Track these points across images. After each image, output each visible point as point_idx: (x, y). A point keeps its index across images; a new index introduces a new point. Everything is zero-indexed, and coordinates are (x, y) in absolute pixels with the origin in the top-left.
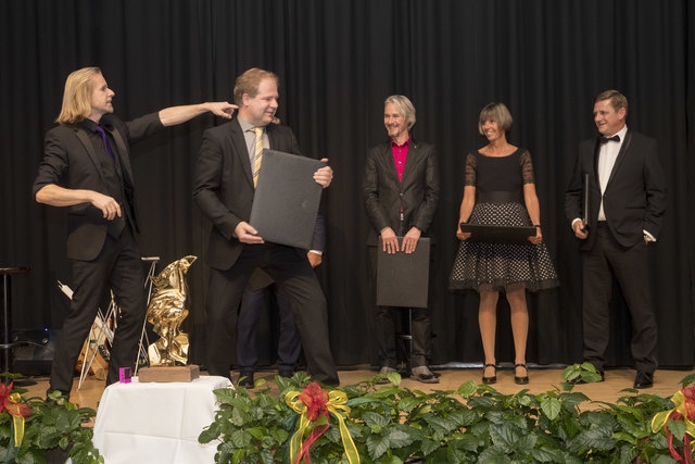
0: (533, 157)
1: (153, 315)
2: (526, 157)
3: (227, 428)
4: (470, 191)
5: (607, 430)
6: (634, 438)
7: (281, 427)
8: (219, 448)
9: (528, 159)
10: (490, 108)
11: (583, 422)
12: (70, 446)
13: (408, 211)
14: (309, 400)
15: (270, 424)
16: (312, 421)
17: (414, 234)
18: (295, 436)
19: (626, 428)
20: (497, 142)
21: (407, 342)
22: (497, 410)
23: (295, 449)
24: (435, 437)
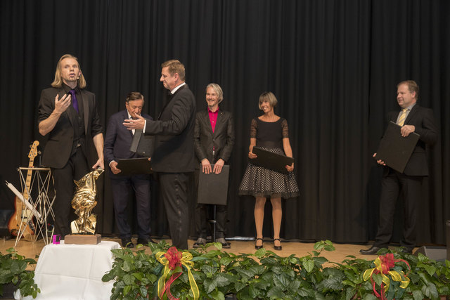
0: (288, 123)
1: (75, 203)
2: (285, 123)
3: (121, 273)
4: (253, 140)
5: (339, 279)
6: (354, 284)
7: (152, 273)
8: (115, 285)
9: (286, 124)
10: (265, 95)
11: (325, 274)
12: (19, 282)
13: (217, 150)
14: (170, 257)
15: (146, 271)
16: (172, 270)
17: (220, 163)
18: (161, 279)
19: (349, 278)
20: (269, 113)
21: (212, 224)
22: (277, 266)
23: (161, 287)
24: (243, 281)
